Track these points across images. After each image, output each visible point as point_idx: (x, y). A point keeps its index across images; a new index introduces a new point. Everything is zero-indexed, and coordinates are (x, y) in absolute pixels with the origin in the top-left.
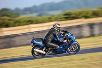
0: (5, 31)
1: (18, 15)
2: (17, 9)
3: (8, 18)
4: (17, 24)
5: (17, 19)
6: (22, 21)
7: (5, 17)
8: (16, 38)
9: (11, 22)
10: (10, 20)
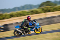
0: (48, 14)
1: (56, 5)
2: (55, 1)
3: (49, 7)
4: (55, 10)
5: (55, 7)
6: (58, 8)
7: (48, 6)
8: (55, 19)
9: (51, 9)
10: (51, 8)
